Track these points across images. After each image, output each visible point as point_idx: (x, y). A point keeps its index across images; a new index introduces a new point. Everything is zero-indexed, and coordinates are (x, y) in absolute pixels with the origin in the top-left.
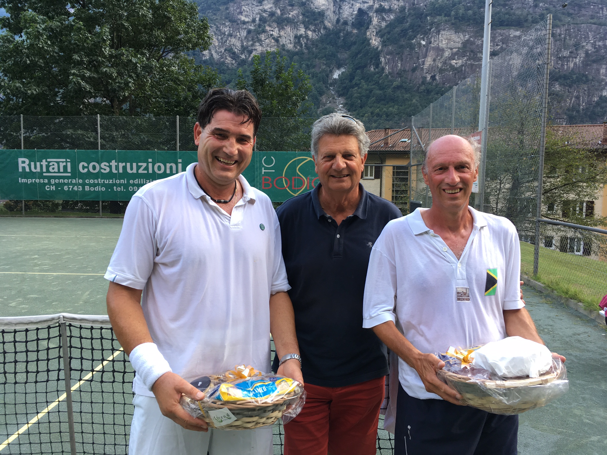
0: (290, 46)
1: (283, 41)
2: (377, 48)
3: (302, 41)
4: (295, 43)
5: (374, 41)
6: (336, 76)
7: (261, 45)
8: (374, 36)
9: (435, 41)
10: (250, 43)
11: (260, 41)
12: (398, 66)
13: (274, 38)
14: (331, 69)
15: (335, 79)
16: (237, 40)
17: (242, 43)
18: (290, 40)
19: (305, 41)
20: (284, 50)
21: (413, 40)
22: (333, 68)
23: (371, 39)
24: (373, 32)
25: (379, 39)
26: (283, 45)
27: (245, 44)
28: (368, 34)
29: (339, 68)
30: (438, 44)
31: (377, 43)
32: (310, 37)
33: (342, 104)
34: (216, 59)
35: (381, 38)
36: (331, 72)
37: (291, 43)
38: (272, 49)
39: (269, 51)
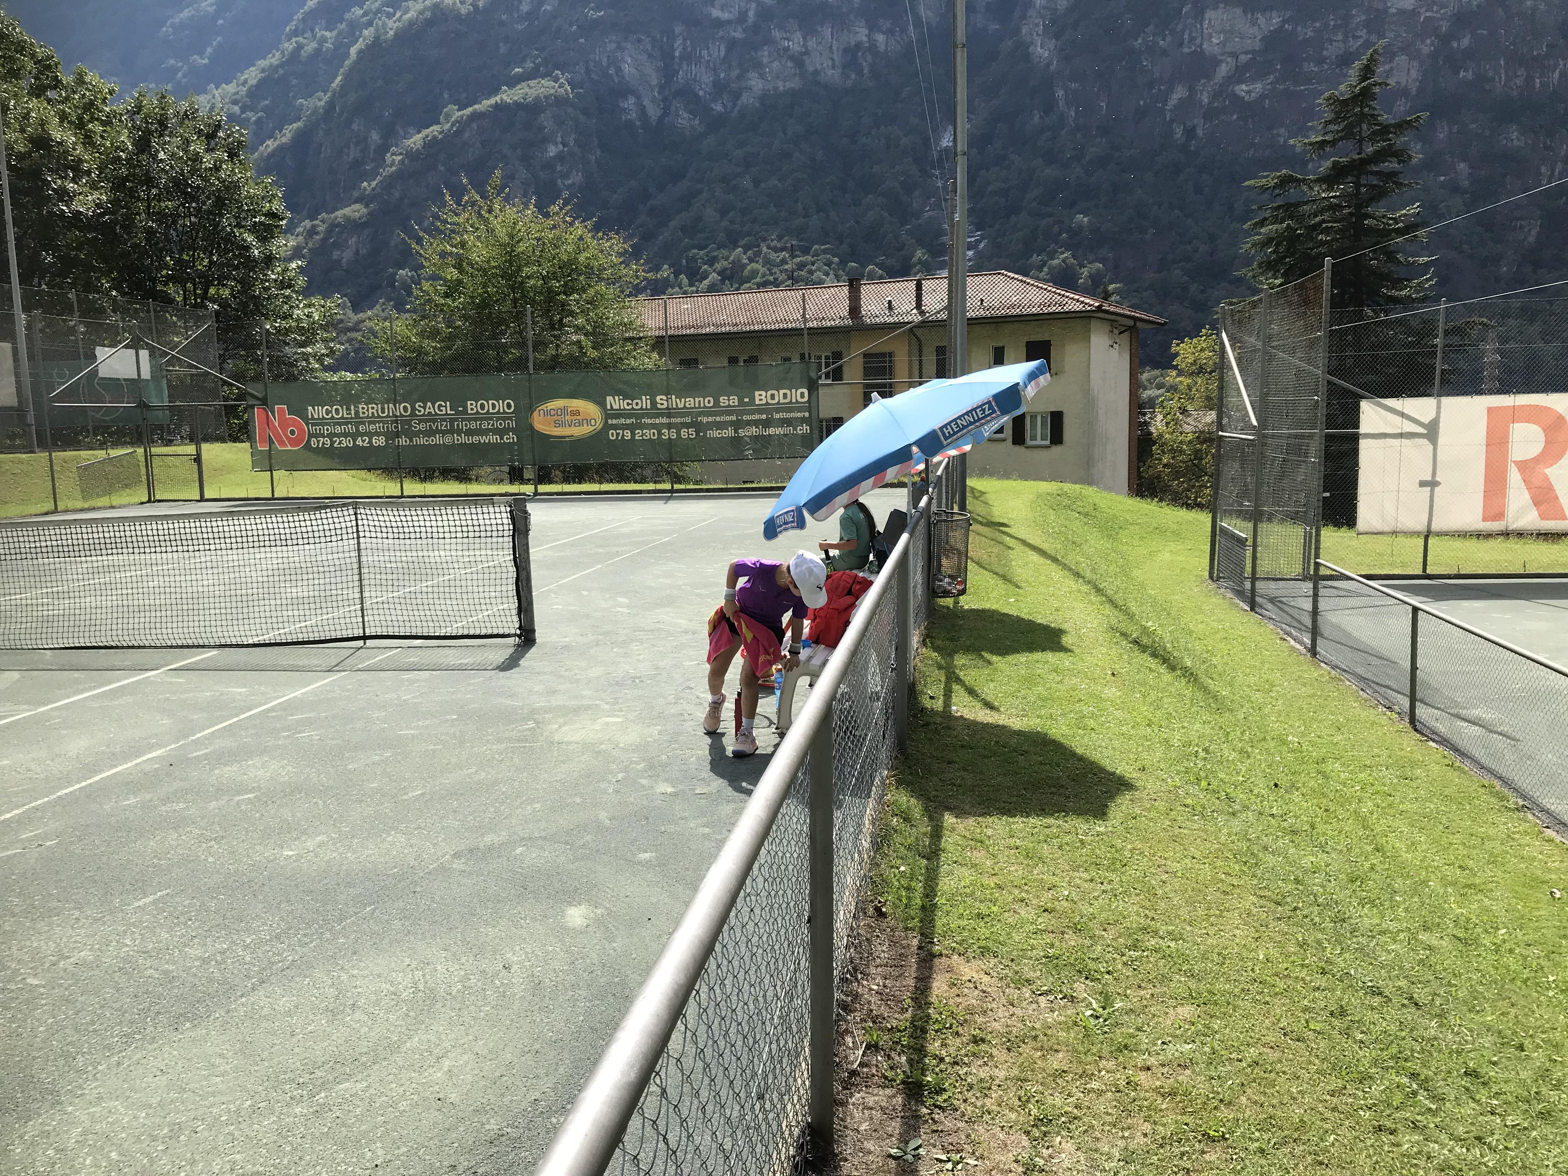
0: (832, 75)
1: (815, 62)
2: (1048, 65)
3: (861, 60)
4: (844, 67)
5: (1039, 49)
6: (947, 142)
7: (762, 76)
8: (1038, 35)
9: (1192, 38)
10: (735, 73)
11: (758, 65)
12: (1100, 109)
13: (792, 58)
14: (934, 124)
15: (946, 150)
16: (703, 70)
17: (716, 75)
18: (833, 59)
19: (869, 58)
20: (817, 83)
21: (1136, 40)
22: (940, 122)
23: (1031, 43)
24: (1037, 25)
25: (1052, 44)
26: (817, 72)
27: (722, 75)
28: (1024, 31)
30: (1201, 46)
31: (1046, 54)
32: (882, 48)
34: (654, 118)
35: (1057, 39)
36: (936, 133)
37: (833, 67)
38: (789, 85)
39: (781, 88)
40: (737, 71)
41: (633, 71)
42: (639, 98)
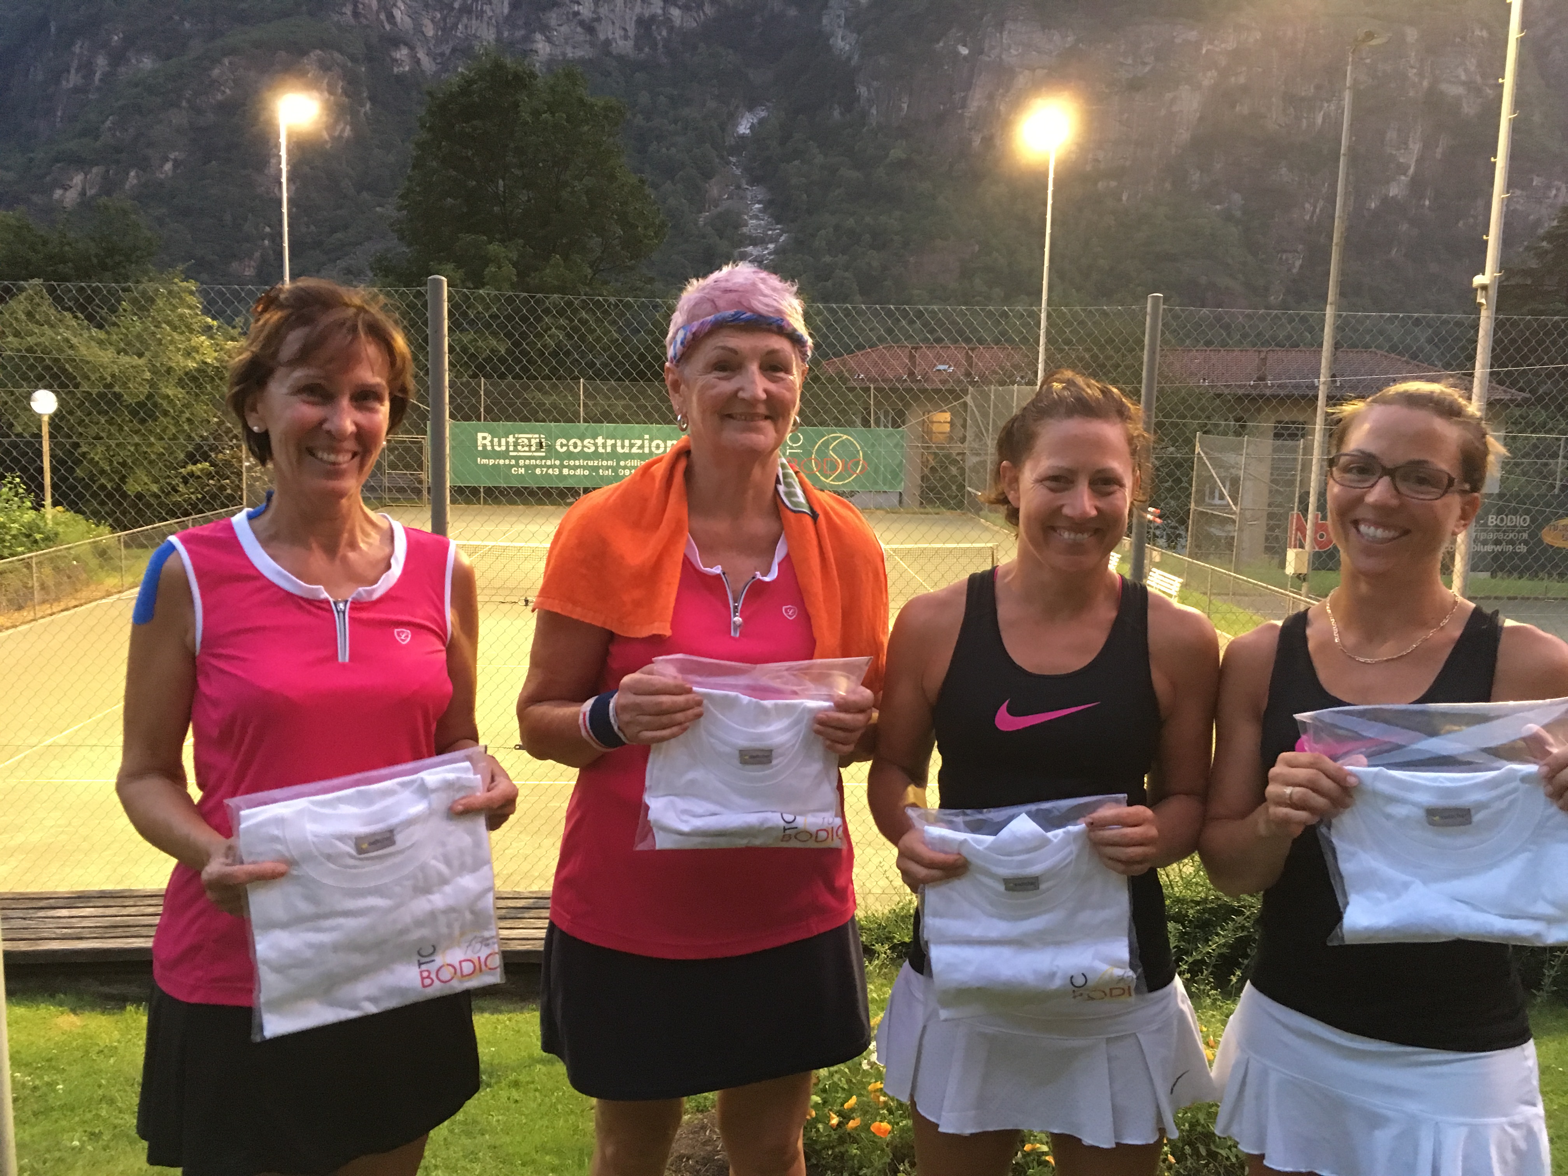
0: (624, 46)
1: (605, 31)
2: (849, 59)
3: (655, 34)
4: (637, 38)
5: (839, 41)
6: (744, 129)
7: (549, 40)
8: (839, 27)
9: (992, 48)
10: (520, 33)
11: (545, 29)
12: (900, 109)
13: (582, 23)
14: (732, 108)
15: (743, 137)
16: (485, 25)
17: (499, 33)
18: (625, 29)
19: (664, 33)
20: (608, 54)
21: (938, 41)
22: (737, 107)
23: (832, 34)
24: (839, 16)
25: (853, 37)
26: (608, 42)
27: (506, 34)
28: (825, 21)
29: (751, 109)
30: (1000, 56)
31: (847, 47)
32: (677, 23)
33: (759, 202)
34: (428, 73)
35: (859, 33)
36: (733, 118)
37: (626, 38)
38: (579, 53)
39: (570, 55)
40: (522, 32)
41: (408, 20)
42: (412, 48)
